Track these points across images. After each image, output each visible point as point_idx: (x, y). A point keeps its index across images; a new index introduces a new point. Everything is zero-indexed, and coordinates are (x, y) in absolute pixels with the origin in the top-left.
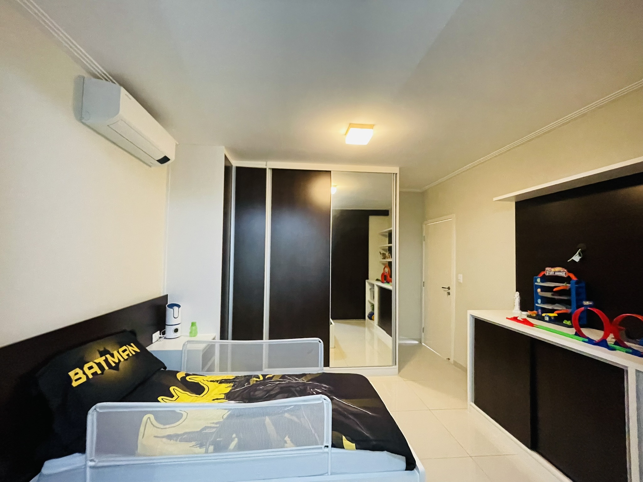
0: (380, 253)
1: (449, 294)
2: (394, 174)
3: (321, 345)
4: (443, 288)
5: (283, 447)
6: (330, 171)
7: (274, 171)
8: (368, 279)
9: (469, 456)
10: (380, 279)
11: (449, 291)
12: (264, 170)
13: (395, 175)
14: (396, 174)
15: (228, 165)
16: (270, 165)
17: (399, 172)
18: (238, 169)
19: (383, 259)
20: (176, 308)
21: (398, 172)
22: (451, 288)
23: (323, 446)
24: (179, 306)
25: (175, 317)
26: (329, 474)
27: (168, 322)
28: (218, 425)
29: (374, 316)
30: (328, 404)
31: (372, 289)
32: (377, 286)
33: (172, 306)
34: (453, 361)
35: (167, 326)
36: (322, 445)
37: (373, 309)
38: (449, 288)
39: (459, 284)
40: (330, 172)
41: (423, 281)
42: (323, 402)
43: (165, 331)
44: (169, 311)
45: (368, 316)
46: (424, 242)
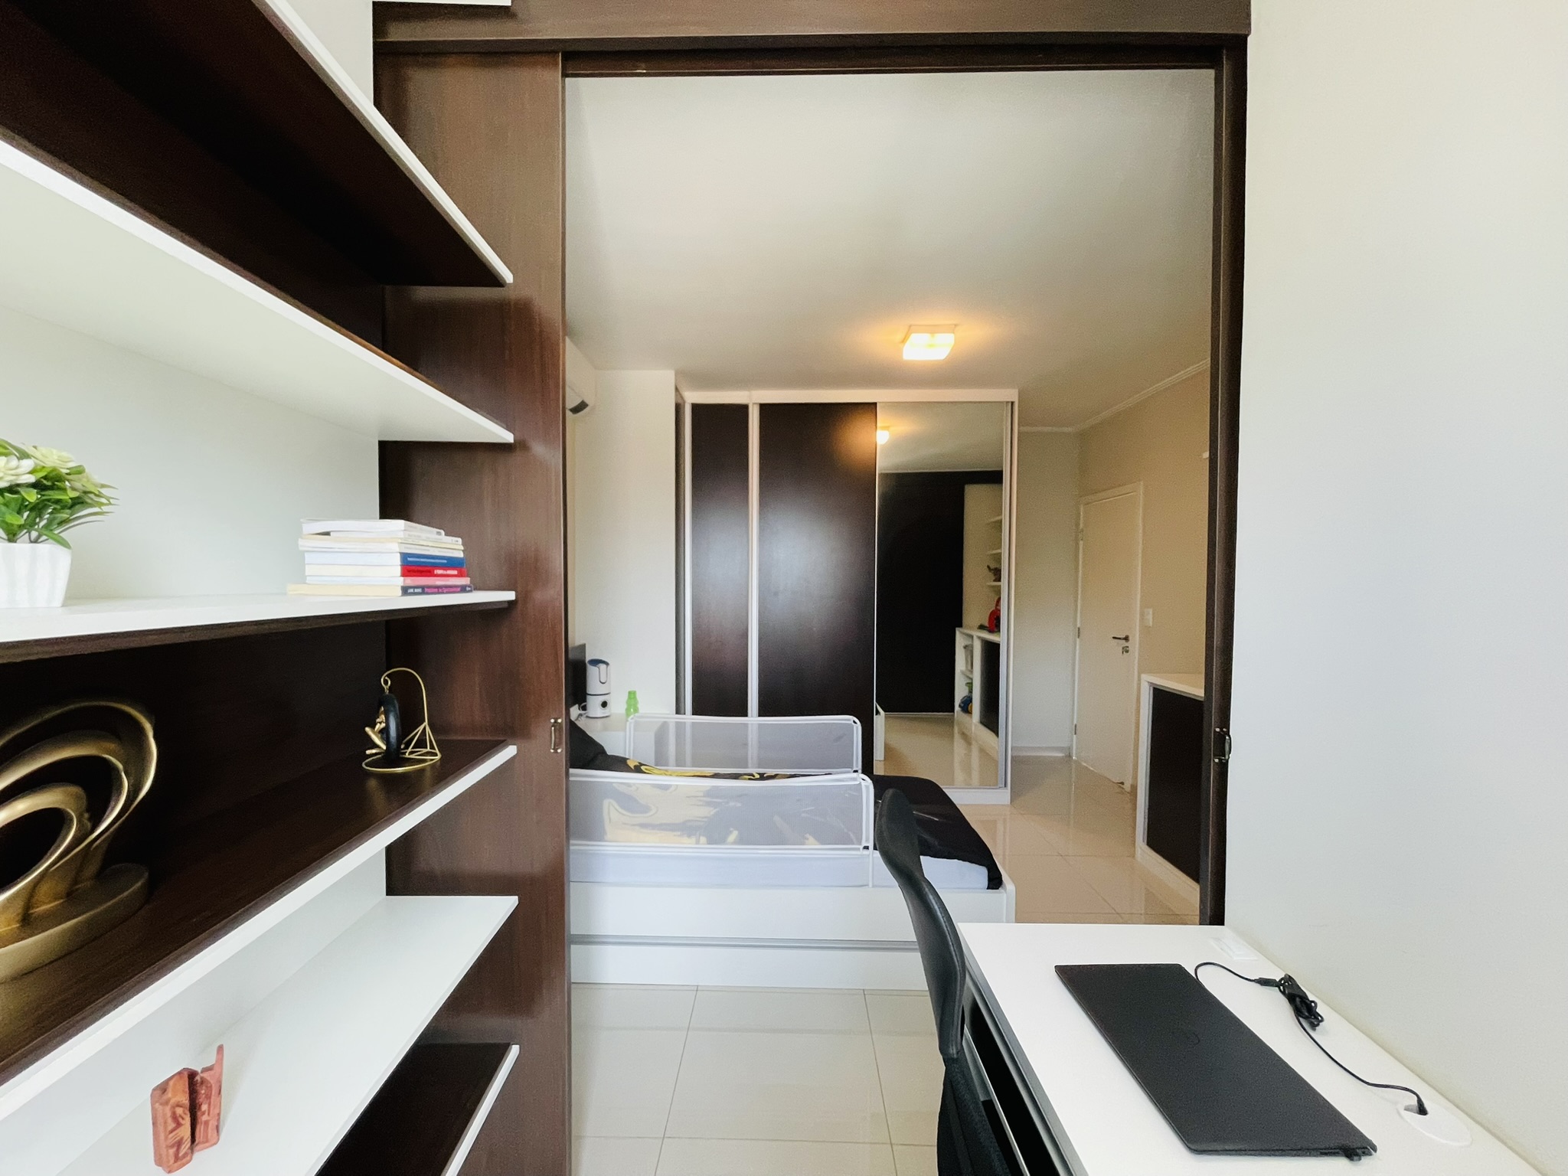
0: (988, 567)
1: (1126, 650)
2: (1007, 402)
3: (857, 728)
4: (1114, 638)
5: (803, 844)
6: (876, 403)
7: (765, 408)
8: (961, 626)
9: (1113, 911)
10: (987, 624)
11: (1127, 644)
12: (744, 408)
13: (1010, 404)
14: (1012, 403)
15: (680, 401)
16: (753, 398)
17: (1019, 400)
18: (696, 408)
19: (995, 581)
20: (603, 666)
21: (1016, 400)
22: (1130, 638)
23: (862, 847)
24: (607, 664)
25: (602, 681)
26: (871, 886)
27: (590, 690)
28: (705, 820)
29: (972, 706)
30: (867, 787)
31: (969, 649)
32: (979, 638)
33: (596, 662)
34: (1129, 786)
35: (588, 697)
36: (860, 844)
37: (971, 691)
38: (1126, 639)
39: (1146, 630)
40: (873, 406)
41: (1078, 625)
42: (860, 784)
43: (585, 706)
44: (592, 671)
45: (960, 706)
46: (1081, 543)
